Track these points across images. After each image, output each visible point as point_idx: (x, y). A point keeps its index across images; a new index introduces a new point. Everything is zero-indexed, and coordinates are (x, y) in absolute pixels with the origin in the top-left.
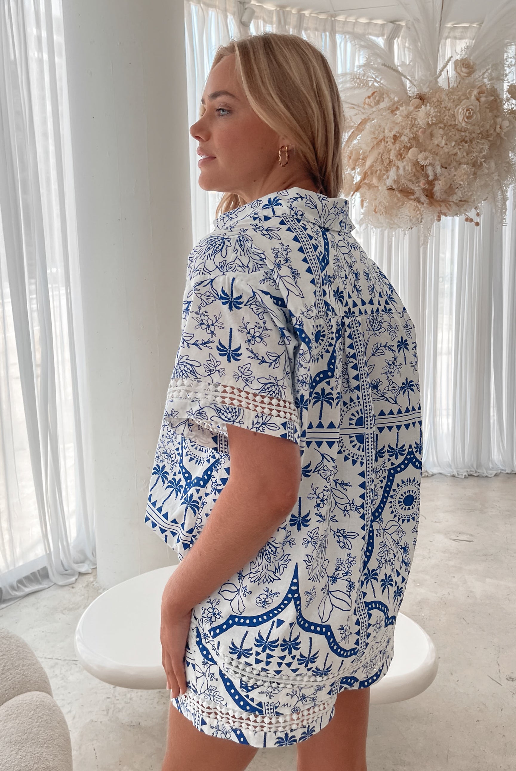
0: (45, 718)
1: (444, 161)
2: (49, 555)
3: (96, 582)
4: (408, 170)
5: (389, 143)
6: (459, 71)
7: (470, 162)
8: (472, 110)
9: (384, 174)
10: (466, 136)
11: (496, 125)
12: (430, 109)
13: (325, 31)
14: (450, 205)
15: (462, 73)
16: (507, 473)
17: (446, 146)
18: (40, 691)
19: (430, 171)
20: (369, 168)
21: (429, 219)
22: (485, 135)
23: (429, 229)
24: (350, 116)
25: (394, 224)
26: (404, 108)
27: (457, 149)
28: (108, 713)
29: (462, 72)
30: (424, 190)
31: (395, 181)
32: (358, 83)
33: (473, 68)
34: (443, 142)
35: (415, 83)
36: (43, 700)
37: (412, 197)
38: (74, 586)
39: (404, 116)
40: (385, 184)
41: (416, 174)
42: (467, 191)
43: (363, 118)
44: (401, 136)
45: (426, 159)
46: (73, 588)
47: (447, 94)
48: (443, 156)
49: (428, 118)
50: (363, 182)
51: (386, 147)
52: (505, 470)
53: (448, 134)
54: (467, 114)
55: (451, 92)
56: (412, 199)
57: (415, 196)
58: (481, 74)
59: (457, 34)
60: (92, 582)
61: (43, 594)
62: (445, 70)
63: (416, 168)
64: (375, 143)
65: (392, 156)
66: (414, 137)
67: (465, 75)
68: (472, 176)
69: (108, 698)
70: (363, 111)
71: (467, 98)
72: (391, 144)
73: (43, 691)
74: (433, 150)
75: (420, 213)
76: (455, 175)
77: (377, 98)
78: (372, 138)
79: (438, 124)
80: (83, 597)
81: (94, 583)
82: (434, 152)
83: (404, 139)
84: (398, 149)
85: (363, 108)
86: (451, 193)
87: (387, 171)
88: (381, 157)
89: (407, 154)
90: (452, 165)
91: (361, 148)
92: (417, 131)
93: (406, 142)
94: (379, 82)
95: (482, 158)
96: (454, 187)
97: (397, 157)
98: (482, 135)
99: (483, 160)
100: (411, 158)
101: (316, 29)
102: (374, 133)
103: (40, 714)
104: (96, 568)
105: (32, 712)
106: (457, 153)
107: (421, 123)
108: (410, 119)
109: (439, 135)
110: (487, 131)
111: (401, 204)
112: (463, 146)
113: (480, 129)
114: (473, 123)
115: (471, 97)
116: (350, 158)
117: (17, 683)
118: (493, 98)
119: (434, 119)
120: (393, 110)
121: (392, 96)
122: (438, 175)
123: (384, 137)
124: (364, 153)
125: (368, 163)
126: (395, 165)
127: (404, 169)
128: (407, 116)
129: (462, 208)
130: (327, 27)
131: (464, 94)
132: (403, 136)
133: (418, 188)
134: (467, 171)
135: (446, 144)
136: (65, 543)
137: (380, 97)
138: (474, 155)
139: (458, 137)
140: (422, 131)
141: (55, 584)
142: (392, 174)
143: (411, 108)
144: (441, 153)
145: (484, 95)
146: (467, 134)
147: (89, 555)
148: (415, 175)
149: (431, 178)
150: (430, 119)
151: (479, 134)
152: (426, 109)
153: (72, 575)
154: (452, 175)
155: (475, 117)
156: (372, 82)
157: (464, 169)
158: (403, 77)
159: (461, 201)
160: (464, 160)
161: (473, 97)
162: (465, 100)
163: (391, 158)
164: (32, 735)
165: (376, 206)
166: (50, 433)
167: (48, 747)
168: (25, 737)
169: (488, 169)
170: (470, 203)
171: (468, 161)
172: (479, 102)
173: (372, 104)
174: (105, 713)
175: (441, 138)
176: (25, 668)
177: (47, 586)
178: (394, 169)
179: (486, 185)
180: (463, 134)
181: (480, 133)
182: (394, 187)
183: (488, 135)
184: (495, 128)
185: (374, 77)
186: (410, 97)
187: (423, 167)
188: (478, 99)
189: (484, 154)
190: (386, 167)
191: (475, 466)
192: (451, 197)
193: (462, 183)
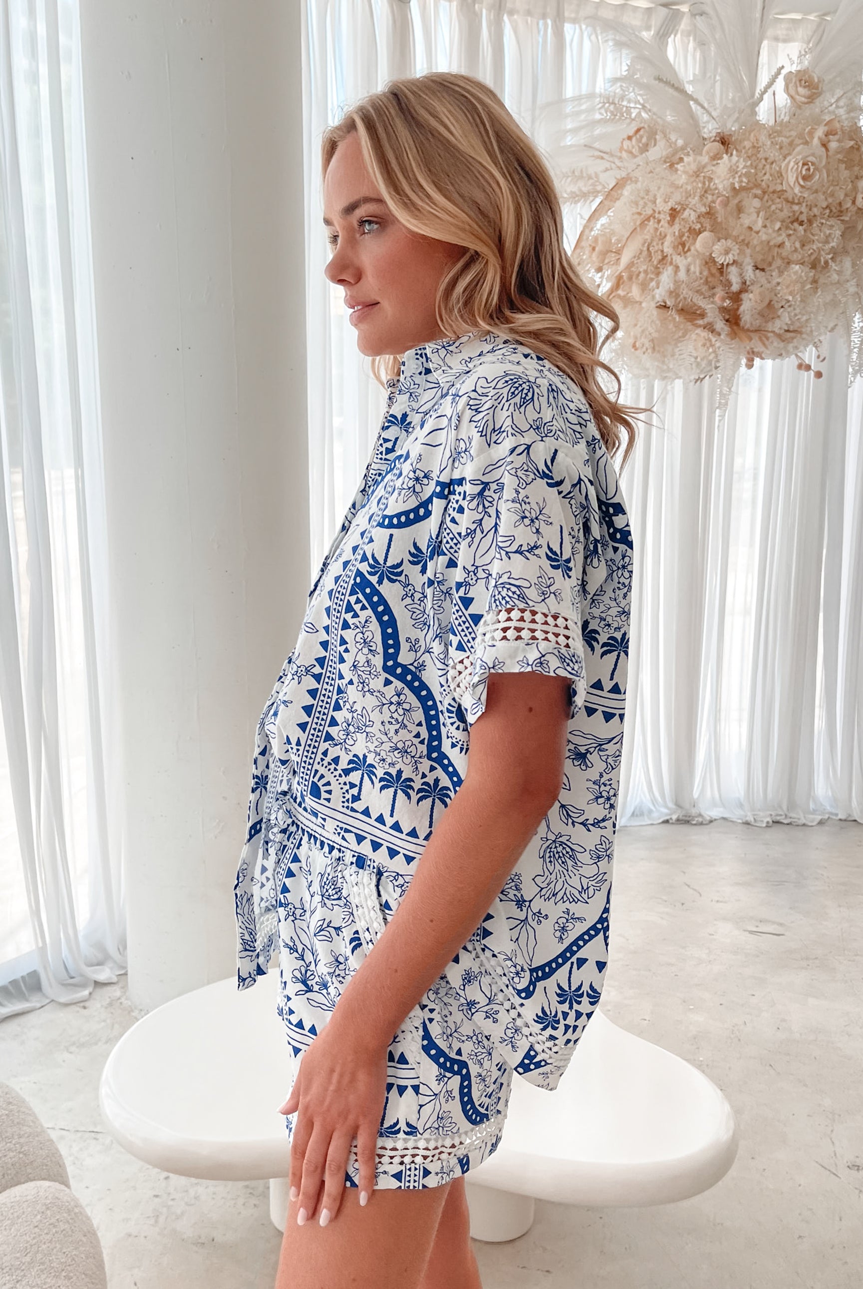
0: (62, 1226)
1: (760, 257)
2: (42, 950)
3: (126, 999)
4: (695, 273)
5: (662, 223)
6: (793, 93)
7: (806, 259)
8: (813, 164)
9: (652, 280)
10: (801, 213)
11: (856, 194)
12: (737, 162)
13: (544, 16)
14: (768, 339)
15: (797, 97)
16: (840, 820)
17: (764, 229)
18: (49, 1180)
19: (734, 276)
20: (625, 269)
21: (731, 362)
22: (837, 211)
23: (729, 381)
24: (596, 173)
25: (669, 370)
26: (691, 159)
27: (784, 235)
28: (156, 1222)
29: (799, 95)
30: (723, 310)
31: (671, 293)
32: (612, 112)
33: (817, 88)
34: (760, 222)
35: (714, 114)
36: (57, 1195)
37: (700, 322)
38: (87, 1004)
39: (691, 172)
40: (653, 297)
41: (709, 280)
42: (800, 313)
43: (619, 177)
44: (685, 209)
45: (727, 252)
46: (85, 1008)
47: (770, 135)
48: (758, 249)
49: (734, 178)
50: (613, 294)
51: (656, 229)
52: (837, 815)
53: (769, 207)
54: (804, 172)
55: (775, 132)
56: (700, 326)
57: (706, 320)
58: (833, 101)
59: (779, 32)
60: (119, 999)
61: (32, 1018)
62: (770, 91)
63: (709, 270)
64: (638, 223)
65: (668, 248)
66: (708, 213)
67: (803, 99)
68: (809, 286)
69: (156, 1196)
70: (619, 164)
71: (806, 143)
72: (666, 225)
73: (55, 1181)
74: (741, 238)
75: (714, 352)
76: (778, 284)
77: (644, 140)
78: (633, 214)
79: (752, 188)
80: (103, 1024)
81: (123, 1000)
82: (743, 240)
83: (689, 215)
84: (677, 234)
85: (620, 158)
86: (771, 316)
87: (658, 274)
88: (648, 249)
89: (694, 243)
90: (774, 266)
91: (613, 233)
92: (714, 202)
93: (693, 222)
94: (650, 110)
95: (829, 254)
96: (776, 306)
97: (675, 248)
98: (831, 211)
99: (830, 256)
100: (699, 249)
101: (529, 13)
102: (637, 204)
103: (53, 1220)
104: (126, 974)
105: (39, 1217)
106: (784, 243)
107: (720, 186)
108: (702, 178)
109: (752, 210)
110: (840, 204)
111: (680, 334)
112: (795, 230)
113: (826, 199)
114: (814, 188)
115: (812, 142)
116: (594, 249)
117: (9, 1166)
118: (852, 143)
119: (745, 180)
120: (672, 163)
121: (673, 138)
122: (748, 283)
123: (654, 211)
124: (619, 241)
125: (625, 259)
126: (671, 263)
127: (688, 270)
128: (697, 174)
129: (791, 345)
130: (548, 10)
131: (801, 136)
132: (688, 210)
133: (711, 309)
134: (801, 277)
135: (765, 226)
136: (71, 932)
137: (649, 139)
138: (815, 247)
139: (786, 213)
140: (721, 202)
141: (53, 1001)
142: (666, 278)
143: (705, 159)
144: (755, 242)
145: (837, 137)
146: (804, 209)
147: (112, 950)
148: (707, 282)
149: (735, 287)
150: (737, 179)
151: (824, 209)
152: (730, 161)
153: (83, 986)
154: (774, 282)
155: (817, 177)
156: (637, 110)
157: (796, 273)
158: (691, 103)
159: (788, 331)
160: (795, 257)
161: (816, 141)
162: (802, 146)
163: (665, 250)
164: (39, 1256)
165: (636, 338)
166: (45, 738)
167: (68, 1278)
168: (28, 1259)
169: (839, 273)
170: (804, 336)
171: (802, 258)
172: (827, 150)
173: (634, 150)
174: (152, 1221)
175: (756, 215)
176: (22, 1140)
177: (39, 1005)
178: (670, 269)
179: (835, 303)
180: (796, 208)
181: (827, 207)
182: (669, 303)
183: (841, 212)
184: (855, 198)
185: (642, 101)
186: (704, 139)
187: (722, 269)
188: (824, 145)
189: (831, 245)
190: (657, 268)
191: (785, 808)
192: (770, 324)
193: (790, 298)
